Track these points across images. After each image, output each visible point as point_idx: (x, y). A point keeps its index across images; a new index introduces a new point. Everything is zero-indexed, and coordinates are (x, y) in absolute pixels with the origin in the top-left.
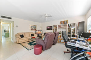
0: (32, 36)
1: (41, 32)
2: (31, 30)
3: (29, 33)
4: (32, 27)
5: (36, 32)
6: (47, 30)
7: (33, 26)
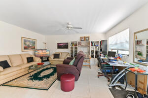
0: (28, 62)
1: (48, 53)
2: (25, 48)
3: (20, 55)
4: (28, 43)
5: (36, 53)
6: (58, 48)
7: (29, 41)
